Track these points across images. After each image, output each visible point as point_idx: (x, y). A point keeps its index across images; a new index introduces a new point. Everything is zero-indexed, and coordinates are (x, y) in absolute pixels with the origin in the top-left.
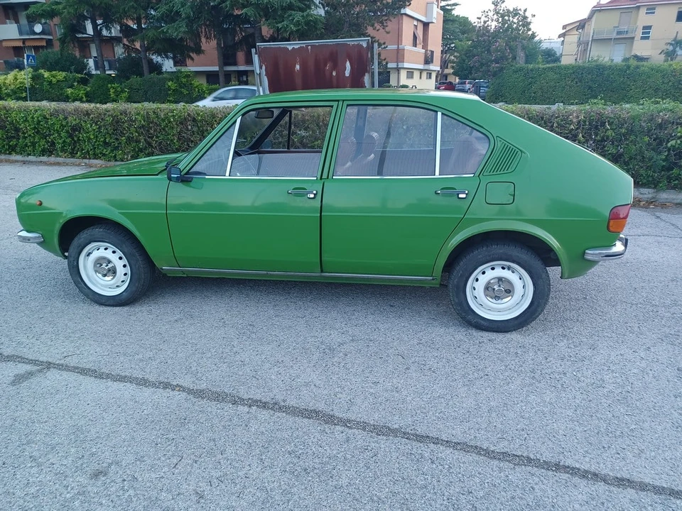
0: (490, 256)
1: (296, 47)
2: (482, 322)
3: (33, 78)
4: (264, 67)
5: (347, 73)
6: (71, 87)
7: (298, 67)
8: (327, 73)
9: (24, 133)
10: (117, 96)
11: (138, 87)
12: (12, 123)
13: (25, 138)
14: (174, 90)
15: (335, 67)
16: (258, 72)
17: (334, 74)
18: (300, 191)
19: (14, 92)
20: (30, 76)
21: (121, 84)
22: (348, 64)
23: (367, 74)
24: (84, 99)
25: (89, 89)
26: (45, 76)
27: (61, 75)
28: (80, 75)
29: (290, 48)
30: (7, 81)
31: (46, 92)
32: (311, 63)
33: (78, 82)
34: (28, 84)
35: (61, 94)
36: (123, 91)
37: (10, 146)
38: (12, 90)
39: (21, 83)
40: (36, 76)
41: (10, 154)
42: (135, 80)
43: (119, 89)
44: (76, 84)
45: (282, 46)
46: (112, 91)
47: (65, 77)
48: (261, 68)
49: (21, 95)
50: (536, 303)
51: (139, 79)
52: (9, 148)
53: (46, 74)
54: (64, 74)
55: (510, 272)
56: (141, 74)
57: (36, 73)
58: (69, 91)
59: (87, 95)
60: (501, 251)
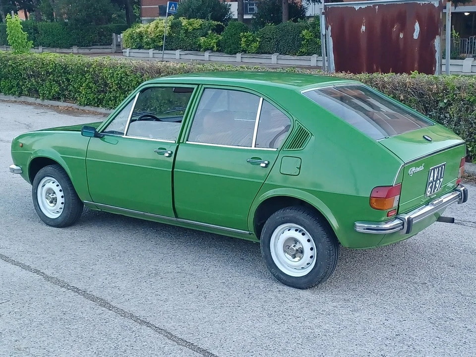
0: (284, 218)
1: (363, 7)
2: (282, 277)
3: (172, 27)
4: (330, 28)
5: (416, 35)
6: (205, 35)
7: (363, 28)
8: (394, 36)
9: (110, 88)
10: (248, 46)
11: (271, 36)
12: (103, 78)
13: (110, 92)
14: (308, 40)
15: (403, 28)
16: (324, 33)
17: (401, 36)
18: (161, 151)
19: (154, 41)
20: (170, 23)
21: (254, 33)
22: (417, 26)
23: (438, 37)
24: (215, 49)
25: (221, 38)
26: (183, 24)
27: (198, 22)
28: (216, 23)
29: (357, 8)
30: (149, 30)
31: (181, 40)
32: (378, 24)
33: (213, 30)
34: (166, 34)
35: (195, 43)
36: (254, 41)
37: (98, 99)
38: (151, 39)
39: (161, 31)
40: (175, 23)
41: (98, 106)
42: (270, 27)
43: (251, 38)
44: (210, 32)
45: (349, 6)
46: (243, 40)
47: (201, 25)
48: (327, 28)
49: (158, 44)
50: (319, 265)
51: (273, 26)
52: (98, 101)
53: (184, 22)
54: (200, 21)
55: (301, 234)
56: (277, 21)
57: (175, 21)
58: (202, 39)
59: (218, 44)
60: (292, 215)
